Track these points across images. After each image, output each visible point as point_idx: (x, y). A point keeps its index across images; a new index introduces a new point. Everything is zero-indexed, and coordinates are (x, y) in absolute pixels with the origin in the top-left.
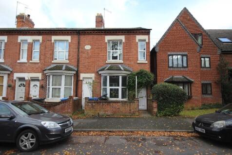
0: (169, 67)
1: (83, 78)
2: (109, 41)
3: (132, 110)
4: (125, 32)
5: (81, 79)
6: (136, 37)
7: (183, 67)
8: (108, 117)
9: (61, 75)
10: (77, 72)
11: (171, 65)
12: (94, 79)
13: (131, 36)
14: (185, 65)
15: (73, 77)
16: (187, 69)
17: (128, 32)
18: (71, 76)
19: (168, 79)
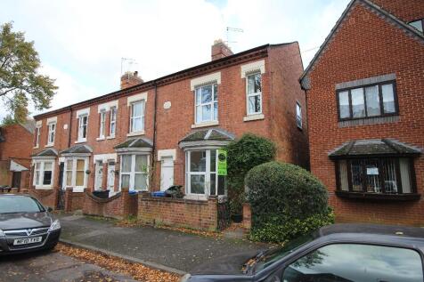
0: (340, 120)
1: (163, 157)
2: (197, 87)
3: (204, 221)
4: (220, 65)
5: (159, 159)
6: (240, 68)
7: (383, 114)
8: (166, 230)
9: (130, 155)
10: (154, 147)
11: (345, 114)
12: (174, 158)
13: (232, 70)
14: (390, 108)
15: (148, 157)
16: (396, 119)
17: (224, 64)
18: (146, 155)
19: (337, 149)
